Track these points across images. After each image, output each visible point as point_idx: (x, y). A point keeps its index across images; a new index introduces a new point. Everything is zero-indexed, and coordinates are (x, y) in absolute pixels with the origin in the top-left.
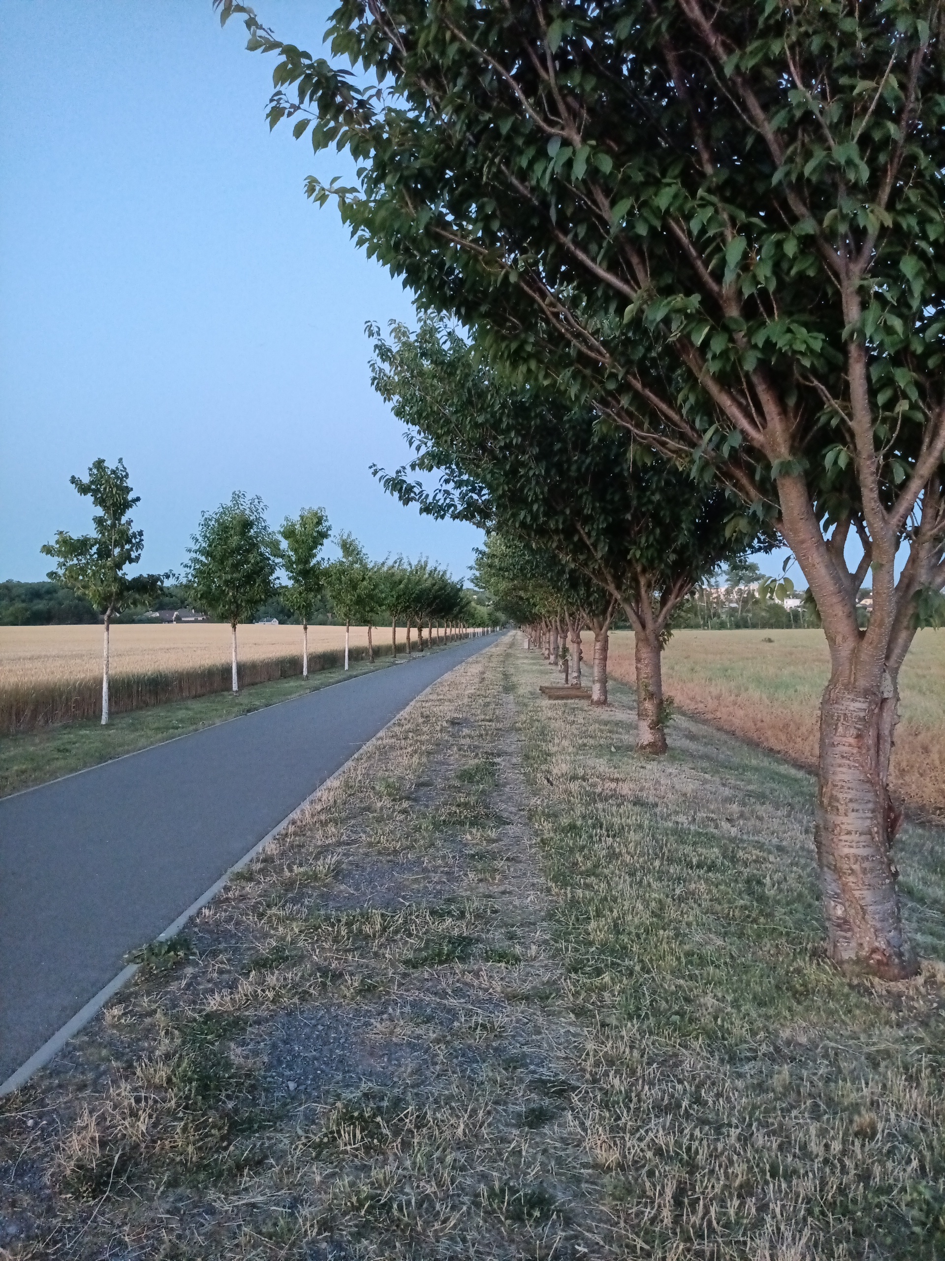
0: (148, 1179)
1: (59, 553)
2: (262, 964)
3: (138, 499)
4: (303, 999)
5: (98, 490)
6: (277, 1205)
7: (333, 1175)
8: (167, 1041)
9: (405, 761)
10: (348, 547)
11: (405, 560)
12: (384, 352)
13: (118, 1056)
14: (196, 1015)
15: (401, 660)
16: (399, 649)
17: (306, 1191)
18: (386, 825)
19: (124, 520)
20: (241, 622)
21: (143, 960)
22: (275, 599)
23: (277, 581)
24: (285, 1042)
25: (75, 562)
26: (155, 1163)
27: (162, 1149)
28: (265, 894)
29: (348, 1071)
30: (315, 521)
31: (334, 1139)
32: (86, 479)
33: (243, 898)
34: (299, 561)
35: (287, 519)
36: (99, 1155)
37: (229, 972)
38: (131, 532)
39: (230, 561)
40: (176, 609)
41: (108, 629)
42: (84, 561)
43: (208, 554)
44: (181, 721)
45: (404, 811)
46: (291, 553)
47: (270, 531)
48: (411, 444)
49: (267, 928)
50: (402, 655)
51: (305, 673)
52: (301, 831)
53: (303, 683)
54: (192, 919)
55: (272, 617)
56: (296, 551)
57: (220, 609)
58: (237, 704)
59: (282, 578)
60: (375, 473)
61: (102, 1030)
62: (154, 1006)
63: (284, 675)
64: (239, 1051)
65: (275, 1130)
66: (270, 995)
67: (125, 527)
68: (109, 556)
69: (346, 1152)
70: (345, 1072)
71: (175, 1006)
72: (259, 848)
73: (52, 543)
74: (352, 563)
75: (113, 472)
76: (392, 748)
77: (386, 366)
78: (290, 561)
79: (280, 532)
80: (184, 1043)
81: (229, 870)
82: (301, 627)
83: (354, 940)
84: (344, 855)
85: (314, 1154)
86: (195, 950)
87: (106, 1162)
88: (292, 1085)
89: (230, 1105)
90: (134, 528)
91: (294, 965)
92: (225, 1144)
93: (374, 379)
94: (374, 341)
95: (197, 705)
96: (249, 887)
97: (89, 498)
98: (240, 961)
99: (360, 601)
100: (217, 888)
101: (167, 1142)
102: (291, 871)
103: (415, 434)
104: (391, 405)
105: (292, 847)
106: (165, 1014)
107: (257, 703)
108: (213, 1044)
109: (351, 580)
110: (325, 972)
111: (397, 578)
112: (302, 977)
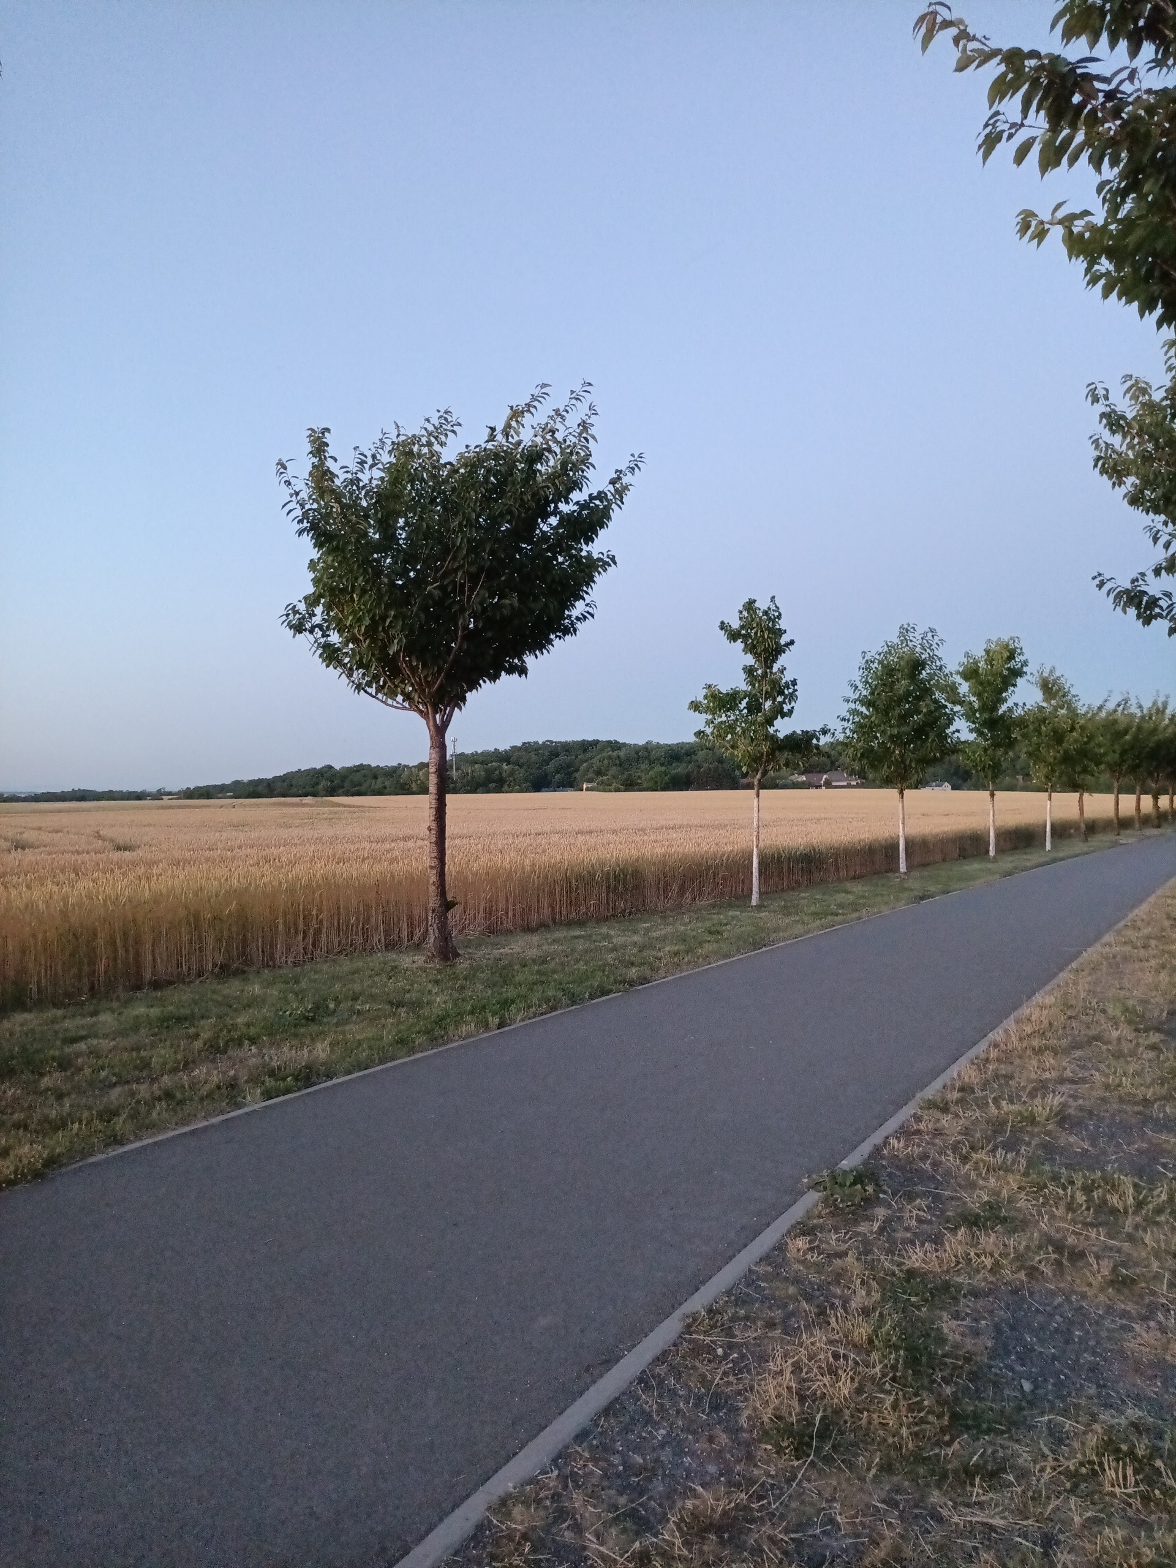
0: (856, 1455)
1: (708, 710)
2: (973, 1221)
3: (792, 642)
4: (1030, 1275)
5: (748, 636)
6: (1026, 1538)
7: (1097, 1521)
8: (864, 1293)
9: (1149, 978)
10: (1050, 688)
11: (1133, 702)
12: (1114, 421)
13: (809, 1298)
14: (896, 1269)
15: (1128, 838)
16: (1123, 824)
17: (1060, 1531)
18: (1128, 1063)
19: (776, 668)
20: (910, 787)
21: (825, 1188)
22: (954, 757)
23: (956, 734)
24: (1012, 1328)
25: (724, 718)
26: (865, 1437)
27: (870, 1423)
28: (966, 1131)
29: (1105, 1386)
30: (1006, 654)
31: (1094, 1473)
32: (736, 624)
33: (938, 1133)
34: (983, 708)
35: (967, 655)
36: (798, 1409)
37: (930, 1222)
38: (784, 681)
39: (897, 711)
40: (826, 772)
41: (758, 795)
42: (733, 717)
43: (869, 704)
44: (840, 906)
45: (1153, 1047)
46: (973, 699)
47: (947, 671)
48: (1156, 540)
49: (973, 1175)
50: (1128, 832)
51: (992, 853)
52: (1006, 1057)
53: (990, 866)
54: (877, 1151)
55: (943, 781)
56: (979, 695)
57: (885, 771)
58: (906, 889)
59: (962, 730)
60: (1101, 585)
61: (785, 1262)
62: (843, 1247)
63: (963, 855)
64: (954, 1323)
65: (1011, 1438)
66: (988, 1262)
67: (777, 677)
68: (759, 710)
69: (1113, 1495)
70: (1099, 1386)
71: (867, 1252)
72: (954, 1071)
73: (700, 698)
74: (1055, 709)
75: (766, 613)
76: (1126, 959)
77: (1116, 440)
78: (972, 708)
79: (958, 673)
80: (884, 1299)
81: (919, 1095)
82: (988, 793)
83: (1096, 1212)
84: (1071, 1096)
85: (1068, 1485)
86: (886, 1188)
87: (806, 1419)
88: (1027, 1386)
89: (948, 1390)
90: (788, 677)
91: (1015, 1231)
92: (947, 1438)
93: (1099, 458)
94: (1100, 408)
95: (857, 888)
96: (945, 1120)
97: (739, 645)
98: (943, 1211)
99: (1067, 759)
100: (905, 1113)
101: (875, 1416)
102: (999, 1107)
103: (1160, 526)
104: (1123, 490)
105: (997, 1076)
106: (858, 1259)
107: (933, 889)
108: (919, 1308)
109: (1055, 731)
110: (1059, 1247)
111: (1121, 727)
112: (1027, 1247)
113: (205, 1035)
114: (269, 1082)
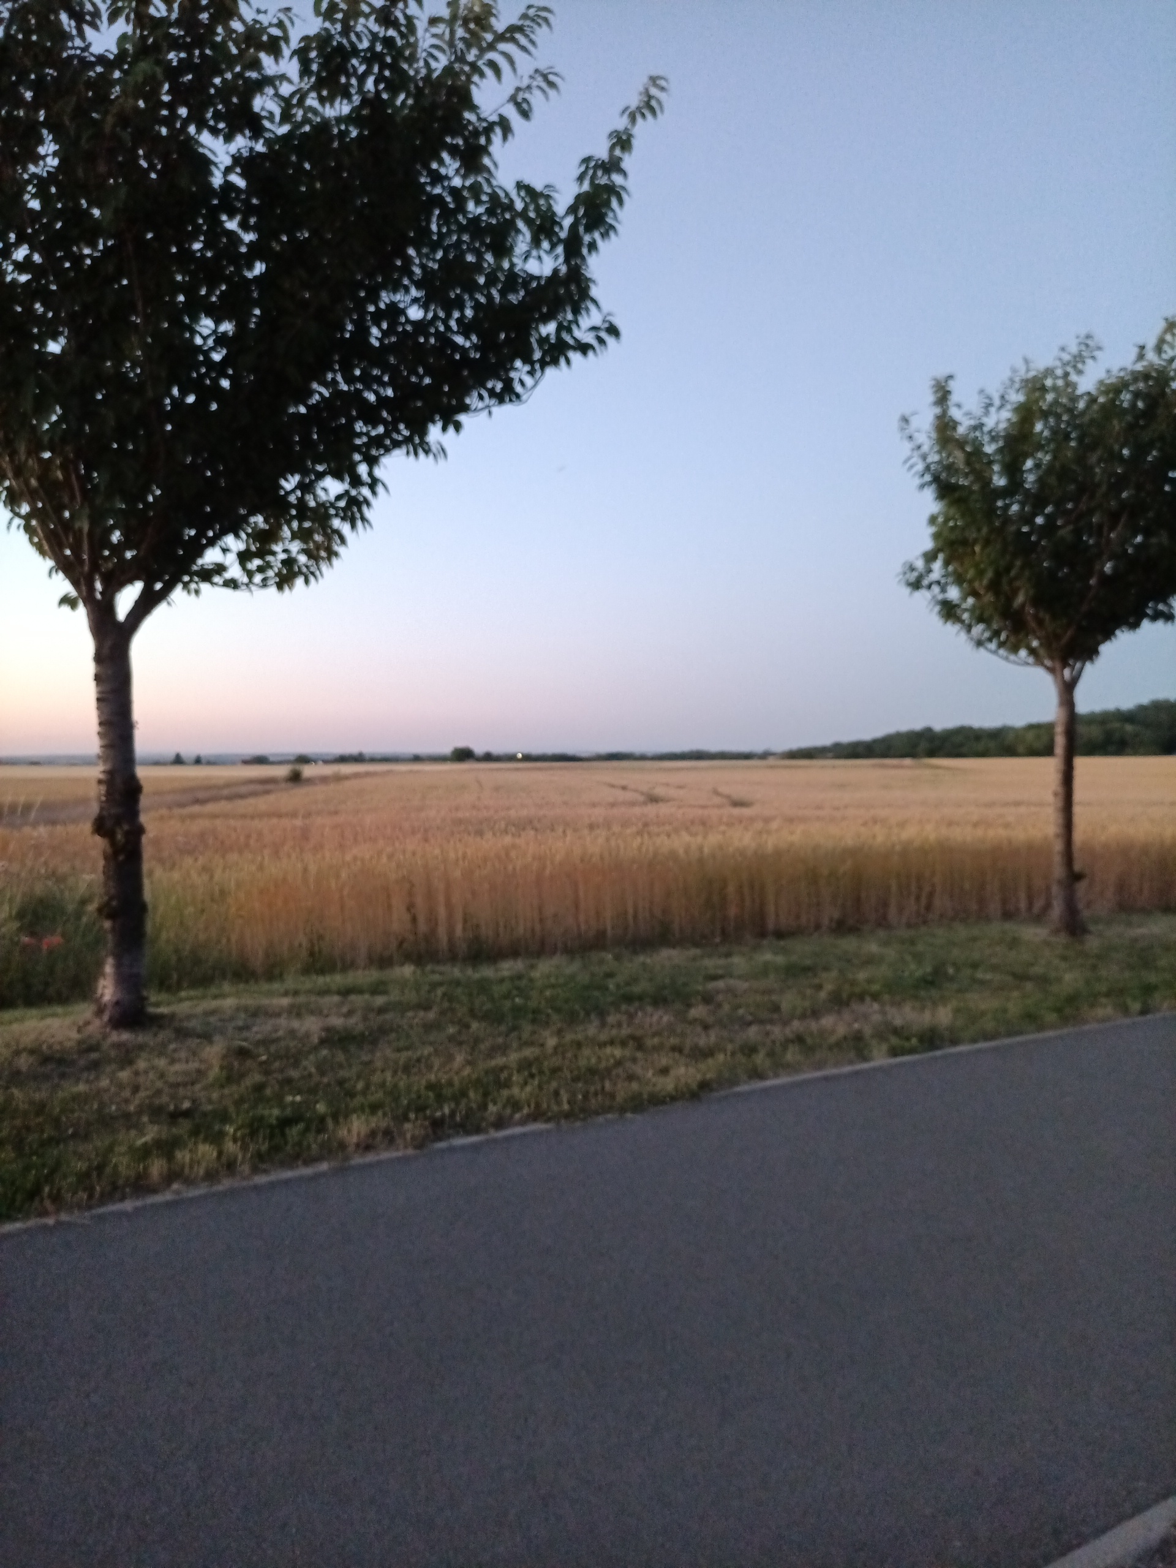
113: (829, 987)
114: (894, 1041)
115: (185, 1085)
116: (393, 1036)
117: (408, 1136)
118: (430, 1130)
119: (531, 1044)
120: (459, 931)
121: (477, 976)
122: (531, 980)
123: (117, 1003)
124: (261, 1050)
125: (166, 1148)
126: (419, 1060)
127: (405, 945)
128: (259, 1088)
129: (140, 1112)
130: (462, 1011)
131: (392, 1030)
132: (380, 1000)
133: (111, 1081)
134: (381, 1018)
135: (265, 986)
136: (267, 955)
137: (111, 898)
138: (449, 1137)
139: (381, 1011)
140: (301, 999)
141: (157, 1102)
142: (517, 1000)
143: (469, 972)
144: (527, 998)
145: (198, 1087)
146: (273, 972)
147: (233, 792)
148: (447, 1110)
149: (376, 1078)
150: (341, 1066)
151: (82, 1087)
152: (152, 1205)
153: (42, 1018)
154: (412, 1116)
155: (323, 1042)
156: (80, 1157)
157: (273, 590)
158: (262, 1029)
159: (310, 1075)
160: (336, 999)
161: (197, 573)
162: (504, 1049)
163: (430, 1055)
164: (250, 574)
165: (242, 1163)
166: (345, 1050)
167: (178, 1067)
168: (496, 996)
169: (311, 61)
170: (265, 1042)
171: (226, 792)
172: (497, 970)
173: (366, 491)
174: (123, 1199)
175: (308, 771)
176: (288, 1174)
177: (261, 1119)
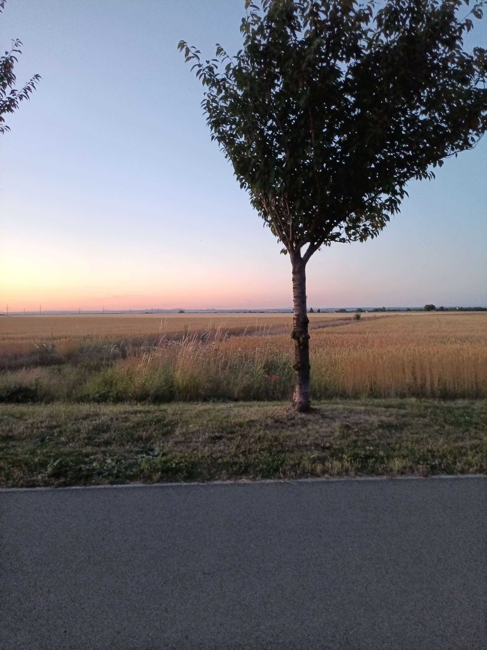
115: (327, 437)
116: (410, 427)
117: (421, 470)
118: (430, 470)
119: (476, 438)
120: (436, 385)
121: (446, 405)
122: (473, 409)
123: (300, 403)
124: (355, 427)
125: (322, 460)
126: (422, 439)
127: (411, 389)
128: (355, 442)
129: (311, 445)
130: (441, 420)
131: (409, 425)
132: (402, 412)
133: (299, 432)
134: (403, 419)
135: (354, 401)
136: (353, 389)
137: (298, 363)
138: (438, 474)
139: (404, 416)
140: (369, 408)
141: (316, 442)
142: (467, 418)
143: (442, 403)
144: (471, 417)
145: (331, 438)
146: (356, 396)
147: (334, 323)
148: (437, 462)
149: (404, 444)
150: (388, 438)
151: (289, 433)
152: (318, 482)
153: (274, 406)
154: (421, 462)
155: (380, 426)
156: (292, 459)
157: (358, 241)
158: (354, 418)
159: (375, 439)
160: (384, 409)
161: (330, 237)
162: (463, 439)
163: (427, 437)
164: (350, 236)
165: (351, 471)
166: (390, 431)
167: (323, 429)
168: (456, 415)
169: (382, 19)
170: (356, 424)
171: (331, 323)
172: (455, 404)
173: (398, 197)
174: (307, 477)
175: (363, 315)
176: (370, 478)
177: (357, 454)
